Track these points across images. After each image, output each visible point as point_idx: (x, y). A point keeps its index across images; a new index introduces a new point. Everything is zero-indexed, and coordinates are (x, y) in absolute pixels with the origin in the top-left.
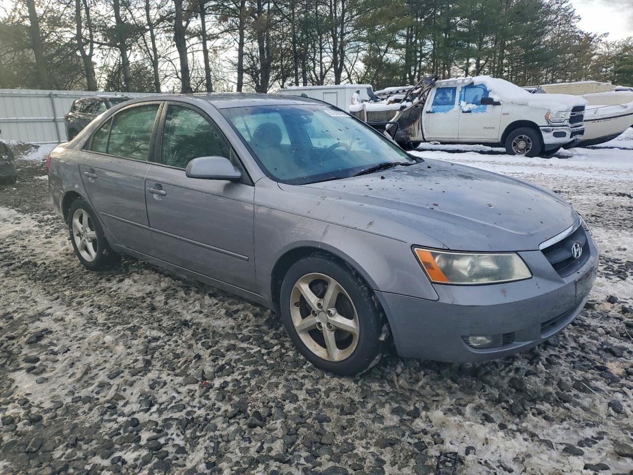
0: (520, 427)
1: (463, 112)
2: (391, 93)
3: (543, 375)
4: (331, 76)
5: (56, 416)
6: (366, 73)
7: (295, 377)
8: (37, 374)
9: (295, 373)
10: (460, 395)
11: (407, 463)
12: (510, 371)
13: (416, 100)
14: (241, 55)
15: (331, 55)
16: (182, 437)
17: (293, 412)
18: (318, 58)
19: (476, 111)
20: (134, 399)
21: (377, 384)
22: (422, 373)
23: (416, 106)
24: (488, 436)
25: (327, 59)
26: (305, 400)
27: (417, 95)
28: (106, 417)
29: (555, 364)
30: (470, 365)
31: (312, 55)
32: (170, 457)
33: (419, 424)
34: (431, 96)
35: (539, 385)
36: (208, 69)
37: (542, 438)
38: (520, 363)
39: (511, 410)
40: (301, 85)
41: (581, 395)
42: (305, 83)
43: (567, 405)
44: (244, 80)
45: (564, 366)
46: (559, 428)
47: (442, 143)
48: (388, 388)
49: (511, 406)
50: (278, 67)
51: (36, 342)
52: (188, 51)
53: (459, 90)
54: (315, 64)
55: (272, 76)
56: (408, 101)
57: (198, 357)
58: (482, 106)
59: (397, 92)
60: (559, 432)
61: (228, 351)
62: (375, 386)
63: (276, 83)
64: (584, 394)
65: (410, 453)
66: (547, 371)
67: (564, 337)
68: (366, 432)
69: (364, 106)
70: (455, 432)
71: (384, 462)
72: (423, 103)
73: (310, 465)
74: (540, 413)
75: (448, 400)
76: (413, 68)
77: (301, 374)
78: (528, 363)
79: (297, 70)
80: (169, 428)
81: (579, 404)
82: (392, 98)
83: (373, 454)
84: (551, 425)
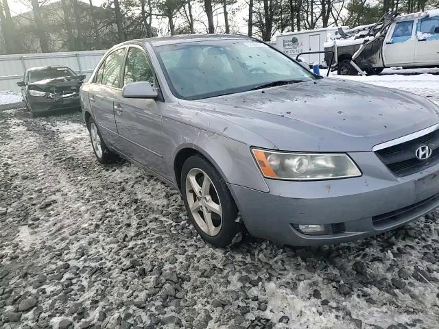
0: (340, 305)
1: (419, 40)
2: (359, 31)
3: (388, 263)
4: (320, 22)
5: (26, 257)
6: (350, 18)
7: (184, 245)
8: (32, 228)
9: (186, 242)
10: (303, 271)
11: (228, 321)
12: (358, 256)
13: (378, 34)
14: (251, 12)
15: (321, 6)
16: (88, 280)
17: (168, 271)
18: (310, 9)
19: (431, 38)
20: (74, 250)
21: (241, 256)
22: (281, 250)
23: (378, 39)
24: (303, 309)
25: (317, 10)
26: (181, 263)
27: (379, 30)
28: (53, 261)
29: (405, 253)
30: (327, 247)
31: (306, 8)
32: (73, 292)
33: (254, 291)
34: (391, 30)
35: (380, 270)
36: (227, 26)
37: (354, 317)
38: (372, 249)
39: (339, 290)
40: (296, 31)
41: (417, 283)
42: (299, 30)
43: (397, 291)
44: (253, 32)
45: (415, 255)
46: (377, 311)
47: (404, 68)
48: (248, 260)
49: (340, 286)
50: (279, 19)
51: (45, 208)
52: (214, 14)
53: (416, 22)
54: (307, 15)
55: (274, 27)
56: (372, 35)
57: (129, 225)
58: (436, 34)
59: (364, 29)
60: (376, 314)
61: (150, 222)
62: (239, 257)
63: (277, 32)
64: (420, 283)
65: (233, 314)
66: (395, 259)
67: (430, 230)
68: (212, 293)
69: (335, 42)
70: (279, 302)
71: (212, 319)
72: (384, 36)
73: (157, 313)
74: (365, 295)
75: (290, 274)
76: (390, 10)
77: (189, 243)
78: (381, 250)
79: (293, 21)
80: (83, 273)
81: (409, 292)
82: (358, 35)
83: (206, 311)
84: (370, 307)
